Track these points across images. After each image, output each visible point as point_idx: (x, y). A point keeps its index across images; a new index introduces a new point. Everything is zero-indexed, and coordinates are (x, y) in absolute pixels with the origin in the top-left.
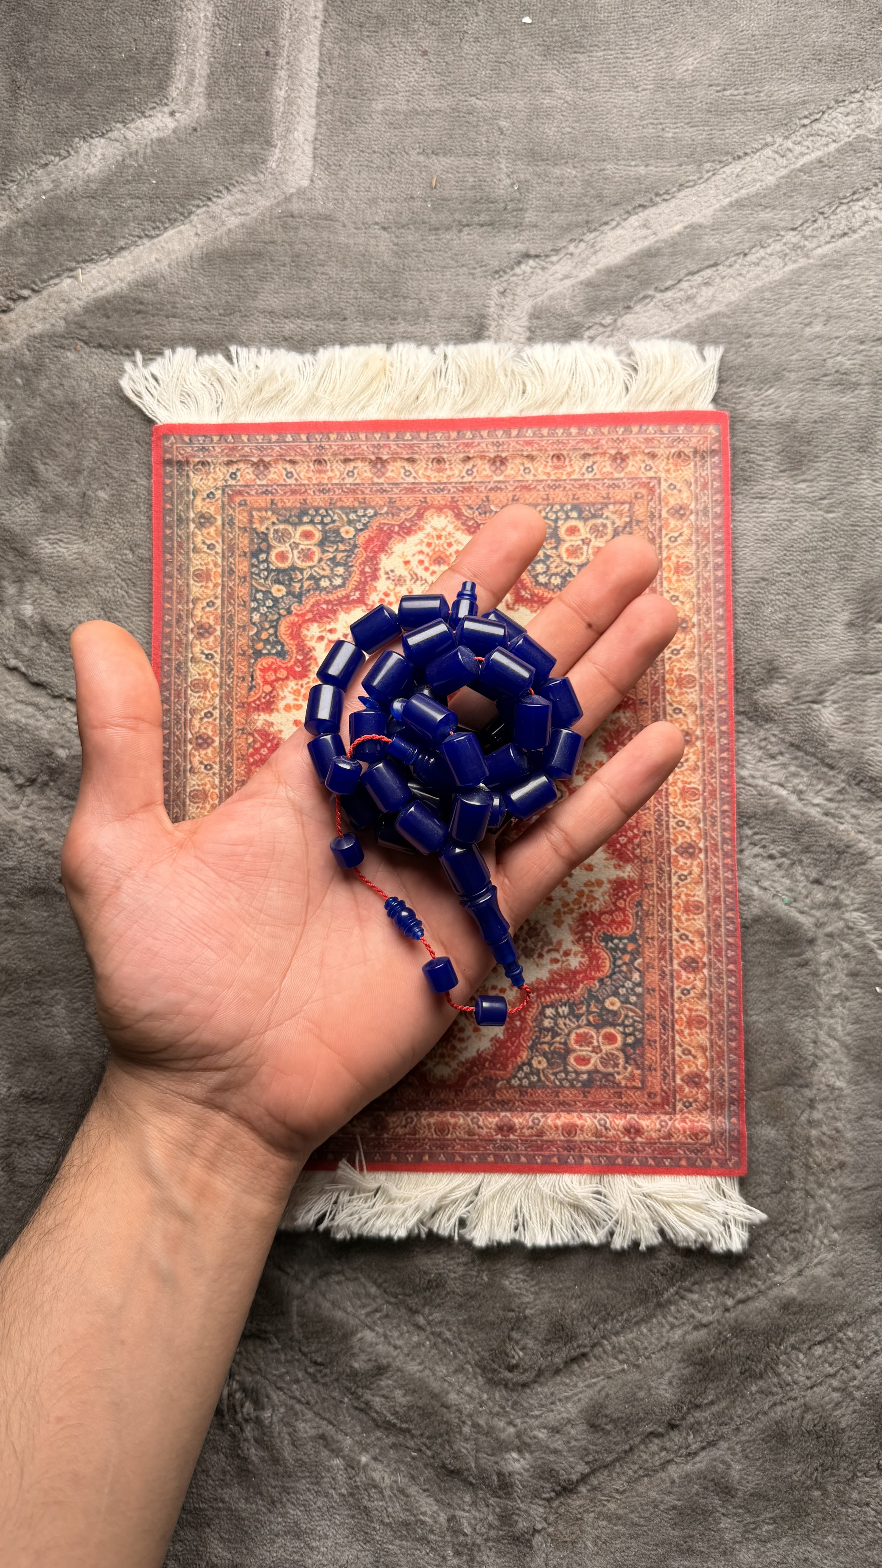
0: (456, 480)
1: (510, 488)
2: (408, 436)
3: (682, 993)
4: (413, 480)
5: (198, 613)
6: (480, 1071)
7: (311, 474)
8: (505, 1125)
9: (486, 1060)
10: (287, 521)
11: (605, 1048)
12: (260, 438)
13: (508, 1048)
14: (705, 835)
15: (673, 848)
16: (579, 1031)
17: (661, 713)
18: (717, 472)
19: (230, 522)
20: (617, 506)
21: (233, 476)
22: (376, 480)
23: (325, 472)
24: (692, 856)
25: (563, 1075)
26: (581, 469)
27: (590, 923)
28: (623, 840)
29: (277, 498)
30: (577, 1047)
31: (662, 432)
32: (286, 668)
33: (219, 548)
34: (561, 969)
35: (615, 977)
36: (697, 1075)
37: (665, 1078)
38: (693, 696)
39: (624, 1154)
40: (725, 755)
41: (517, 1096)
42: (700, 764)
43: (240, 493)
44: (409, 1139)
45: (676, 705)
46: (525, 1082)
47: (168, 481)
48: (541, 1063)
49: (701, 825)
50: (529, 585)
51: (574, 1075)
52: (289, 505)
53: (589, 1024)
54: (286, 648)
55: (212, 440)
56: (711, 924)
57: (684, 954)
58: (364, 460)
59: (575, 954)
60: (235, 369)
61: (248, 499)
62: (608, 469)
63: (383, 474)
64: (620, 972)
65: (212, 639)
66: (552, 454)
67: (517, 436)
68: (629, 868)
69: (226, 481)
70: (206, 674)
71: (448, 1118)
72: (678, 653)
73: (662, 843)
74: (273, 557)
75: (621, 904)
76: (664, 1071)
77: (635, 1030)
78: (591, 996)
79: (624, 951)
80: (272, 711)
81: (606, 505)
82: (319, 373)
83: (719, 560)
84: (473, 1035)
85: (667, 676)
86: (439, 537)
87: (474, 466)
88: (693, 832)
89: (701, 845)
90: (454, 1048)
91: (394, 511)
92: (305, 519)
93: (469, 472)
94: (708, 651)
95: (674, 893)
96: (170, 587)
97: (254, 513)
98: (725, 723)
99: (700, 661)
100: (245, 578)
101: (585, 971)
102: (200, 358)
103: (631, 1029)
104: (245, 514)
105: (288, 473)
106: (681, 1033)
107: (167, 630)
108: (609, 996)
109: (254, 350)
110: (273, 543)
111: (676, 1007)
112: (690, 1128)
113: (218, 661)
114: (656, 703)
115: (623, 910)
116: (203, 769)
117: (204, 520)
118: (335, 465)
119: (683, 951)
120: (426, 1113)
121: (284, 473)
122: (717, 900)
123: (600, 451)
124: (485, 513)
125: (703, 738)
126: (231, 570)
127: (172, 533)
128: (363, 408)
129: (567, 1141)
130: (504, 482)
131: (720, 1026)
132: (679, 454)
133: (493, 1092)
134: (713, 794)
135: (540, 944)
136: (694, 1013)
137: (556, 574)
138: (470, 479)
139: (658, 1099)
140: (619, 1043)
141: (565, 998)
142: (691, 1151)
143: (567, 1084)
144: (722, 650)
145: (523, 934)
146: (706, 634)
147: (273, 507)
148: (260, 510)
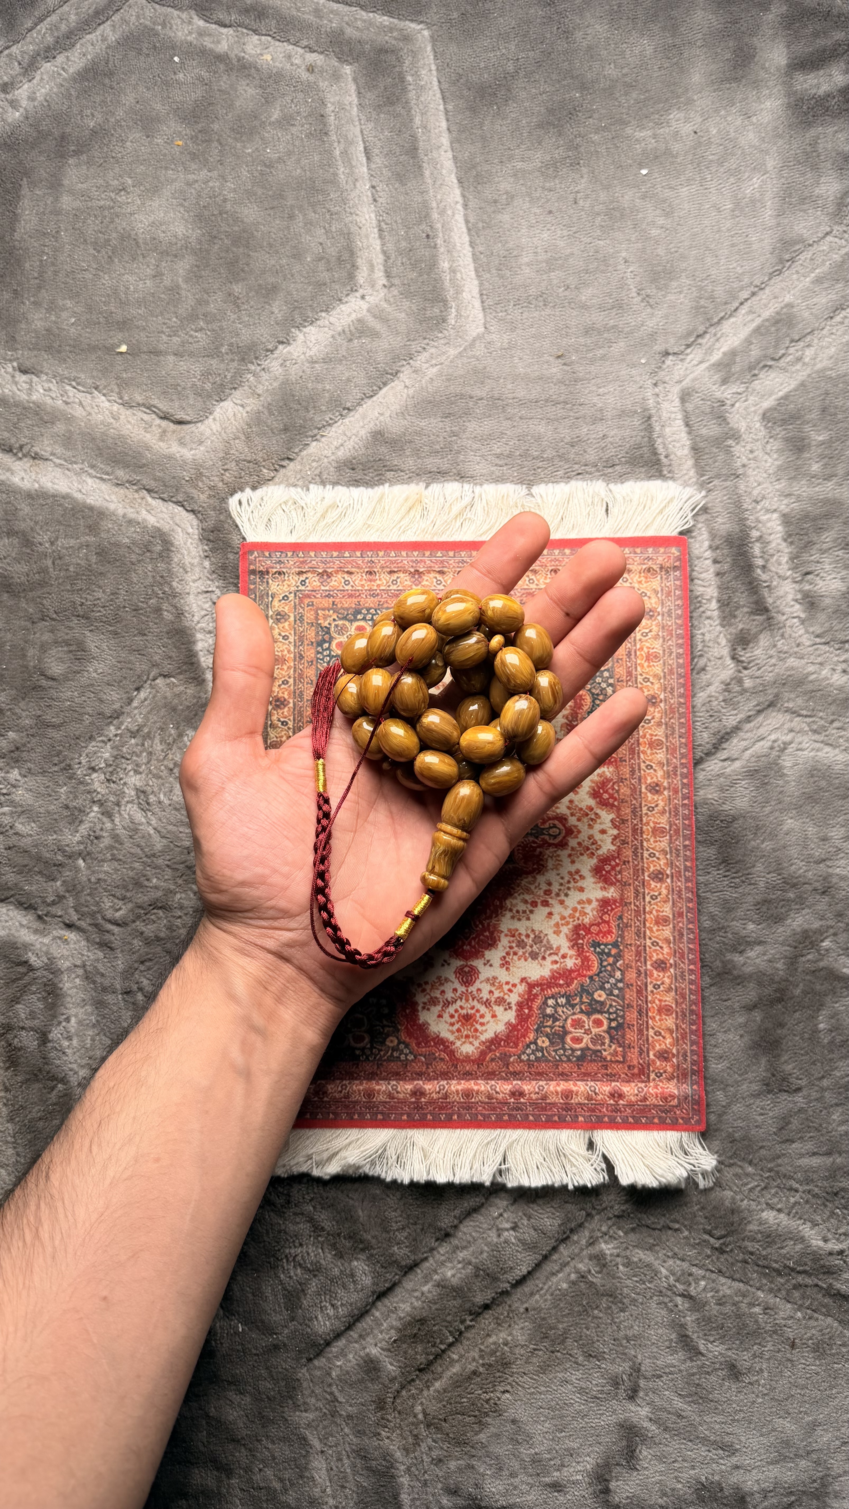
6: (497, 1048)
7: (364, 582)
10: (345, 618)
11: (595, 1030)
12: (324, 554)
13: (518, 1030)
14: (671, 864)
15: (646, 874)
18: (678, 583)
19: (300, 619)
21: (303, 583)
23: (375, 581)
24: (661, 880)
27: (582, 932)
28: (608, 868)
29: (337, 600)
31: (635, 553)
33: (291, 639)
34: (559, 969)
35: (601, 975)
36: (666, 1052)
37: (641, 1054)
38: (661, 755)
40: (686, 802)
41: (526, 1068)
43: (309, 596)
46: (532, 1057)
47: (252, 587)
48: (544, 1042)
53: (582, 1012)
55: (287, 555)
56: (676, 934)
57: (655, 957)
58: (405, 572)
59: (571, 957)
61: (315, 600)
64: (606, 971)
65: (286, 709)
68: (612, 889)
71: (472, 1085)
75: (606, 918)
77: (618, 1016)
79: (609, 955)
83: (681, 651)
84: (492, 1020)
85: (641, 740)
89: (668, 872)
90: (476, 1030)
94: (672, 721)
95: (647, 909)
98: (686, 777)
99: (666, 728)
101: (578, 970)
103: (615, 1015)
104: (312, 613)
108: (597, 990)
110: (334, 635)
111: (650, 998)
115: (608, 922)
117: (280, 617)
118: (382, 575)
120: (454, 1082)
122: (681, 915)
125: (669, 789)
128: (403, 532)
132: (649, 570)
133: (507, 1065)
134: (677, 831)
135: (543, 949)
139: (636, 1071)
140: (605, 1027)
141: (563, 991)
142: (662, 1112)
143: (565, 1059)
144: (683, 720)
145: (530, 941)
146: (670, 707)
147: (334, 607)
148: (323, 609)
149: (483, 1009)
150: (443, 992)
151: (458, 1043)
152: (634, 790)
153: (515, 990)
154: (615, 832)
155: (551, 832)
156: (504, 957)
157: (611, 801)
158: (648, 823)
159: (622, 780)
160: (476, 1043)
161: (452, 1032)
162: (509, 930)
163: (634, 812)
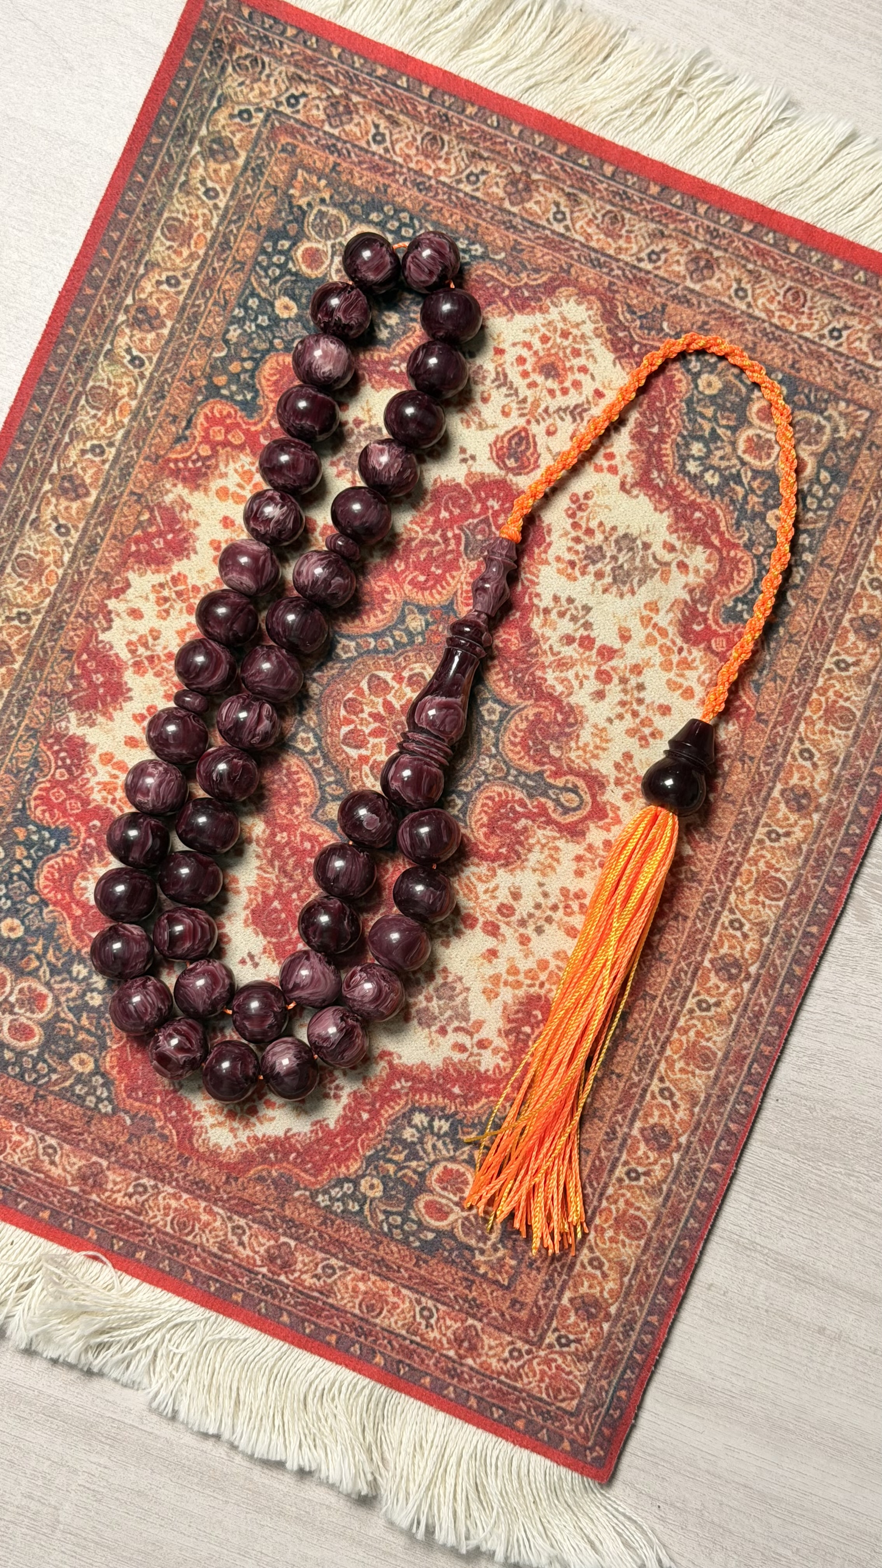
0: (629, 259)
1: (704, 308)
2: (584, 161)
3: (628, 1174)
4: (562, 230)
5: (148, 286)
8: (280, 1256)
9: (292, 1148)
16: (450, 1166)
17: (781, 748)
20: (851, 408)
22: (507, 205)
25: (399, 1220)
26: (822, 328)
30: (438, 1189)
32: (247, 432)
39: (438, 1373)
42: (805, 847)
44: (128, 1218)
45: (807, 745)
49: (766, 940)
50: (670, 468)
51: (415, 1227)
52: (358, 183)
54: (260, 401)
62: (864, 347)
63: (523, 201)
66: (789, 283)
67: (749, 234)
69: (279, 104)
70: (120, 386)
72: (846, 669)
73: (697, 941)
74: (299, 253)
76: (552, 1275)
80: (197, 487)
81: (837, 399)
86: (565, 335)
87: (665, 250)
88: (748, 947)
91: (516, 265)
92: (374, 216)
93: (653, 257)
96: (121, 226)
97: (300, 171)
100: (243, 264)
105: (378, 134)
106: (601, 1231)
107: (89, 291)
112: (551, 1378)
113: (147, 374)
114: (780, 729)
116: (52, 529)
119: (656, 1113)
121: (373, 131)
123: (863, 312)
124: (650, 329)
126: (227, 242)
129: (362, 1319)
130: (699, 294)
131: (662, 1247)
136: (632, 1211)
137: (717, 469)
138: (649, 267)
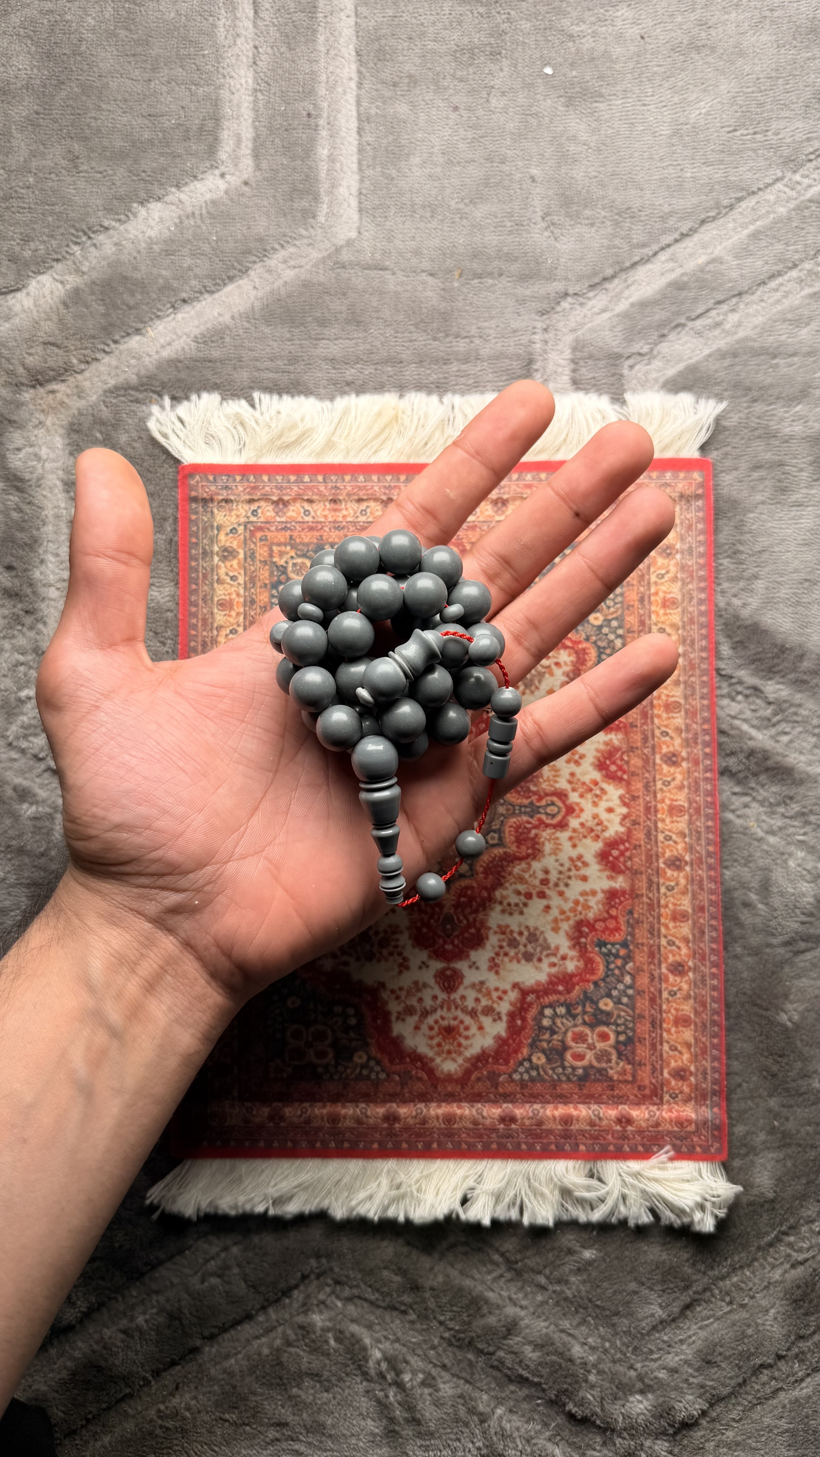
6: (484, 1066)
7: (326, 513)
10: (304, 555)
11: (600, 1045)
12: (279, 478)
13: (509, 1045)
14: (690, 849)
15: (661, 860)
18: (700, 514)
19: (251, 556)
21: (254, 513)
23: (340, 510)
24: (679, 868)
27: (585, 929)
28: (615, 853)
29: (295, 534)
33: (241, 580)
34: (558, 973)
35: (608, 980)
36: (683, 1070)
37: (653, 1073)
38: (679, 720)
40: (708, 775)
41: (518, 1089)
43: (261, 529)
46: (526, 1077)
47: (194, 517)
48: (539, 1059)
53: (585, 1023)
55: (235, 480)
56: (696, 932)
57: (671, 959)
58: (376, 500)
59: (572, 959)
60: (257, 414)
61: (269, 534)
64: (614, 975)
68: (621, 878)
71: (455, 1109)
75: (613, 912)
77: (627, 1028)
78: (587, 998)
79: (617, 956)
82: (336, 420)
83: (703, 596)
84: (478, 1033)
85: (656, 704)
89: (687, 858)
90: (460, 1045)
94: (693, 679)
95: (662, 902)
98: (709, 746)
99: (685, 688)
101: (580, 975)
102: (225, 404)
103: (623, 1027)
104: (266, 549)
108: (602, 998)
109: (275, 397)
110: (292, 575)
111: (664, 1007)
115: (615, 918)
117: (228, 554)
118: (349, 505)
120: (434, 1105)
122: (702, 909)
125: (688, 759)
127: (198, 565)
128: (376, 452)
133: (496, 1085)
134: (698, 811)
135: (538, 949)
139: (647, 1092)
140: (612, 1041)
141: (562, 999)
142: (677, 1138)
143: (564, 1079)
144: (705, 678)
145: (523, 940)
146: (690, 663)
147: (291, 542)
148: (279, 544)
149: (468, 1020)
150: (420, 1000)
151: (438, 1060)
152: (646, 761)
153: (505, 998)
154: (624, 810)
155: (548, 810)
156: (493, 959)
157: (619, 774)
158: (663, 801)
159: (632, 749)
160: (460, 1060)
161: (431, 1047)
162: (499, 926)
163: (647, 787)
